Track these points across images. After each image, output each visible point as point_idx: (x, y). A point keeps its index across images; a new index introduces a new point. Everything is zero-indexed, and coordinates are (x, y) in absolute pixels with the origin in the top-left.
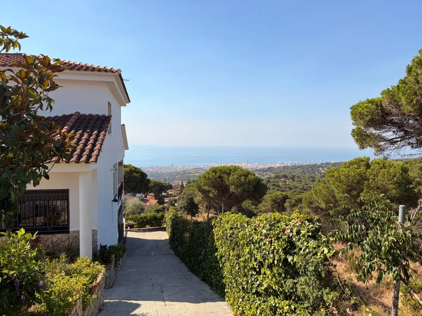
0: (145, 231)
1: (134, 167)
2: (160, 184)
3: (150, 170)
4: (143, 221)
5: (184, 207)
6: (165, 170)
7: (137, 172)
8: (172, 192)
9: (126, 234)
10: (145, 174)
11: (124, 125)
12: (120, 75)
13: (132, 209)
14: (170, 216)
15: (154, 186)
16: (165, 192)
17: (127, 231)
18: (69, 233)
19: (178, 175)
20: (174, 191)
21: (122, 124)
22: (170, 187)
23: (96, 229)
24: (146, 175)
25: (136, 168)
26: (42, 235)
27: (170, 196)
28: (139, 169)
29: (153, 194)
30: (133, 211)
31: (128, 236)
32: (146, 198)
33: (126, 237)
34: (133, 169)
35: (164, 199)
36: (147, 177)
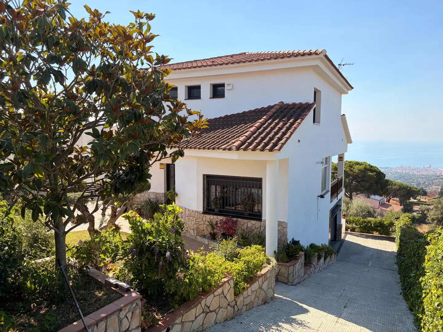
0: (367, 237)
1: (369, 165)
2: (408, 187)
3: (399, 171)
4: (366, 225)
5: (437, 218)
6: (419, 172)
7: (372, 171)
8: (426, 199)
9: (345, 237)
10: (383, 174)
11: (344, 115)
12: (326, 56)
13: (356, 210)
14: (400, 225)
15: (399, 189)
16: (415, 199)
17: (346, 233)
18: (262, 221)
19: (437, 179)
20: (429, 199)
21: (342, 114)
22: (425, 193)
23: (286, 221)
24: (384, 176)
25: (372, 167)
26: (239, 219)
27: (422, 204)
28: (376, 167)
29: (398, 199)
30: (357, 212)
31: (346, 239)
32: (389, 202)
33: (344, 240)
34: (368, 167)
35: (413, 207)
36: (385, 177)
